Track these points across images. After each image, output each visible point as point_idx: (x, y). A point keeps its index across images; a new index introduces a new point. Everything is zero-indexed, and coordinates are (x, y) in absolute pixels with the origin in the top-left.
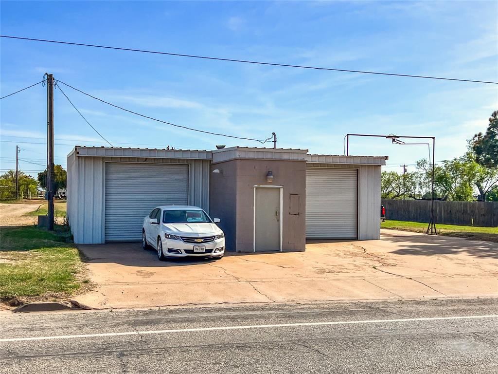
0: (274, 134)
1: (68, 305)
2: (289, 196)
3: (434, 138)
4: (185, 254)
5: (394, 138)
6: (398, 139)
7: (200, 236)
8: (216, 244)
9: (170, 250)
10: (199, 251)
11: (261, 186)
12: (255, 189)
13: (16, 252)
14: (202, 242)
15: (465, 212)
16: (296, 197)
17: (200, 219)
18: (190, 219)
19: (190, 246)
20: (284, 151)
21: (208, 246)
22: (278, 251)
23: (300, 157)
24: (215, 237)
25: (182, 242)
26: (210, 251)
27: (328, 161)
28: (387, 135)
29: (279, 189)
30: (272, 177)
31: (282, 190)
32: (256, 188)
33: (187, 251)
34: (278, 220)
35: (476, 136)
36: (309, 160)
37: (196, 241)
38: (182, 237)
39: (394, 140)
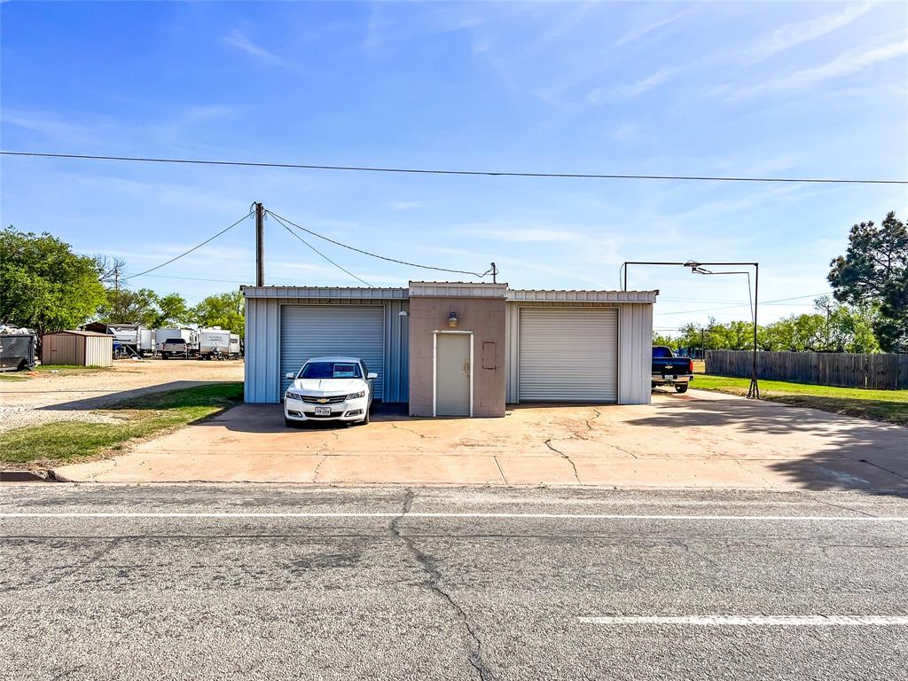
0: (493, 264)
1: (43, 476)
2: (484, 345)
3: (756, 265)
4: (305, 418)
5: (694, 266)
6: (701, 267)
7: (325, 395)
8: (347, 405)
9: (291, 413)
10: (321, 414)
11: (443, 332)
12: (435, 336)
13: (152, 411)
14: (327, 403)
15: (856, 369)
16: (492, 346)
17: (351, 374)
18: (337, 374)
19: (311, 408)
20: (463, 286)
21: (335, 408)
22: (468, 416)
23: (497, 294)
24: (346, 396)
25: (301, 402)
26: (339, 414)
27: (571, 298)
28: (685, 262)
29: (469, 335)
30: (455, 319)
31: (472, 336)
32: (438, 335)
33: (308, 414)
34: (469, 376)
35: (834, 261)
36: (510, 297)
37: (319, 401)
38: (302, 396)
39: (694, 269)
